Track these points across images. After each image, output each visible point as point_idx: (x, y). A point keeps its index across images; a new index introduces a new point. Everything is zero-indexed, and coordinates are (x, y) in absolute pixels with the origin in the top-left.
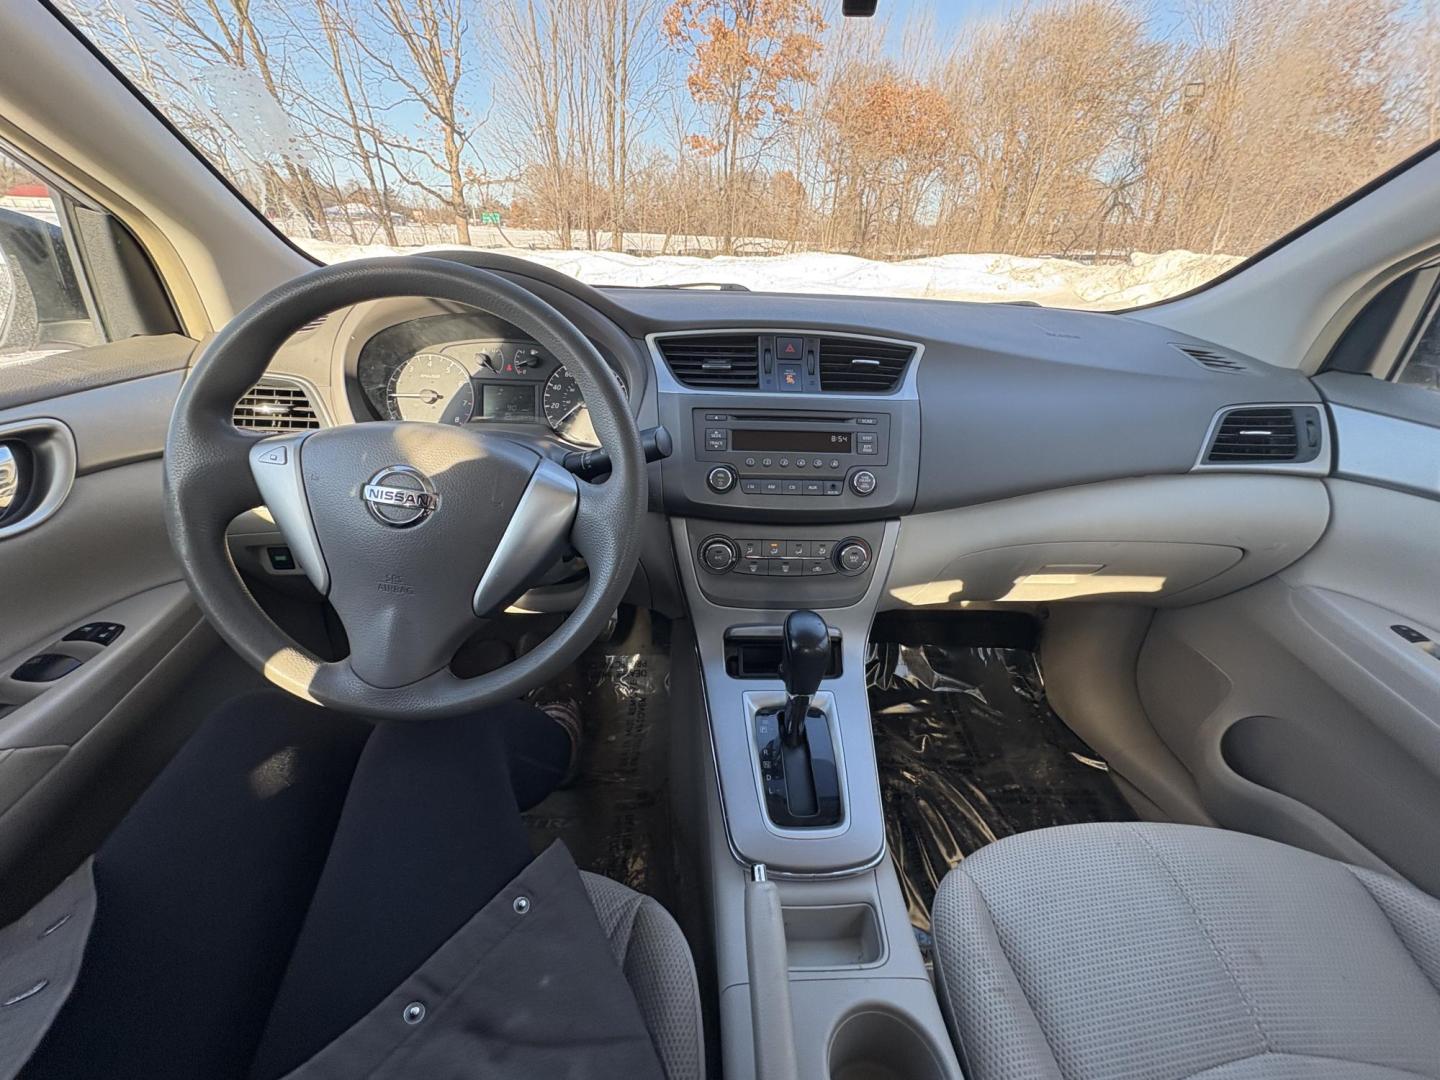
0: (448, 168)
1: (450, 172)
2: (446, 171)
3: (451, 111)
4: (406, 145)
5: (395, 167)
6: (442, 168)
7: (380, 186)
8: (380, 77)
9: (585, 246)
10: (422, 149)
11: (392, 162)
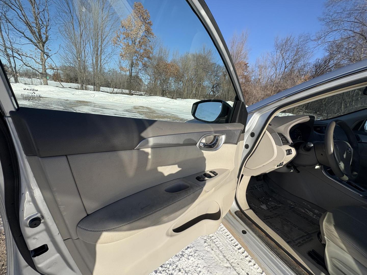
0: (41, 63)
1: (42, 65)
2: (40, 64)
3: (44, 49)
4: (26, 55)
5: (22, 61)
6: (39, 63)
7: (13, 65)
8: (20, 36)
9: (93, 89)
10: (32, 57)
11: (21, 59)
